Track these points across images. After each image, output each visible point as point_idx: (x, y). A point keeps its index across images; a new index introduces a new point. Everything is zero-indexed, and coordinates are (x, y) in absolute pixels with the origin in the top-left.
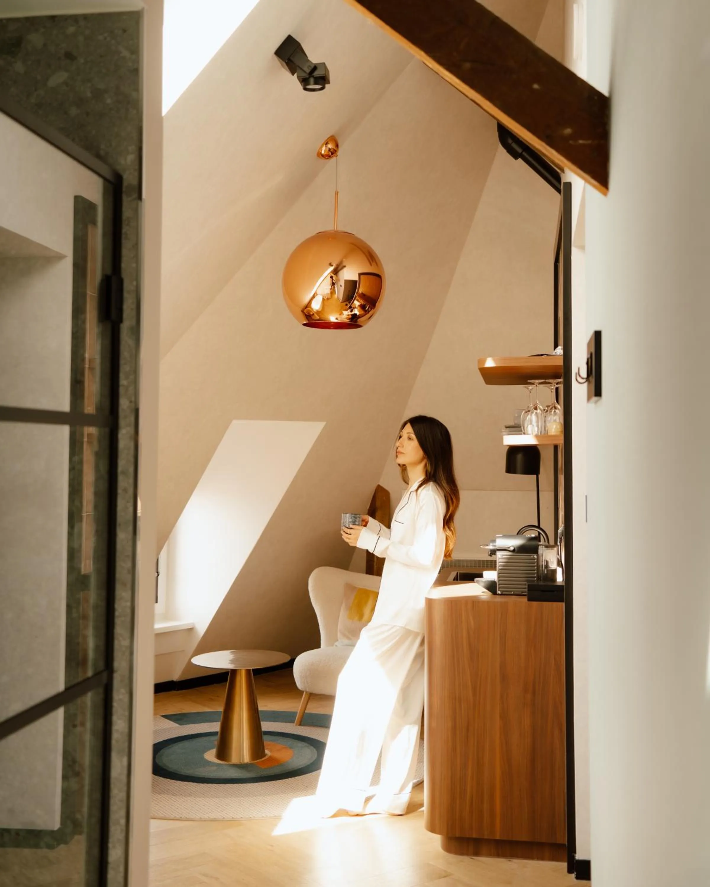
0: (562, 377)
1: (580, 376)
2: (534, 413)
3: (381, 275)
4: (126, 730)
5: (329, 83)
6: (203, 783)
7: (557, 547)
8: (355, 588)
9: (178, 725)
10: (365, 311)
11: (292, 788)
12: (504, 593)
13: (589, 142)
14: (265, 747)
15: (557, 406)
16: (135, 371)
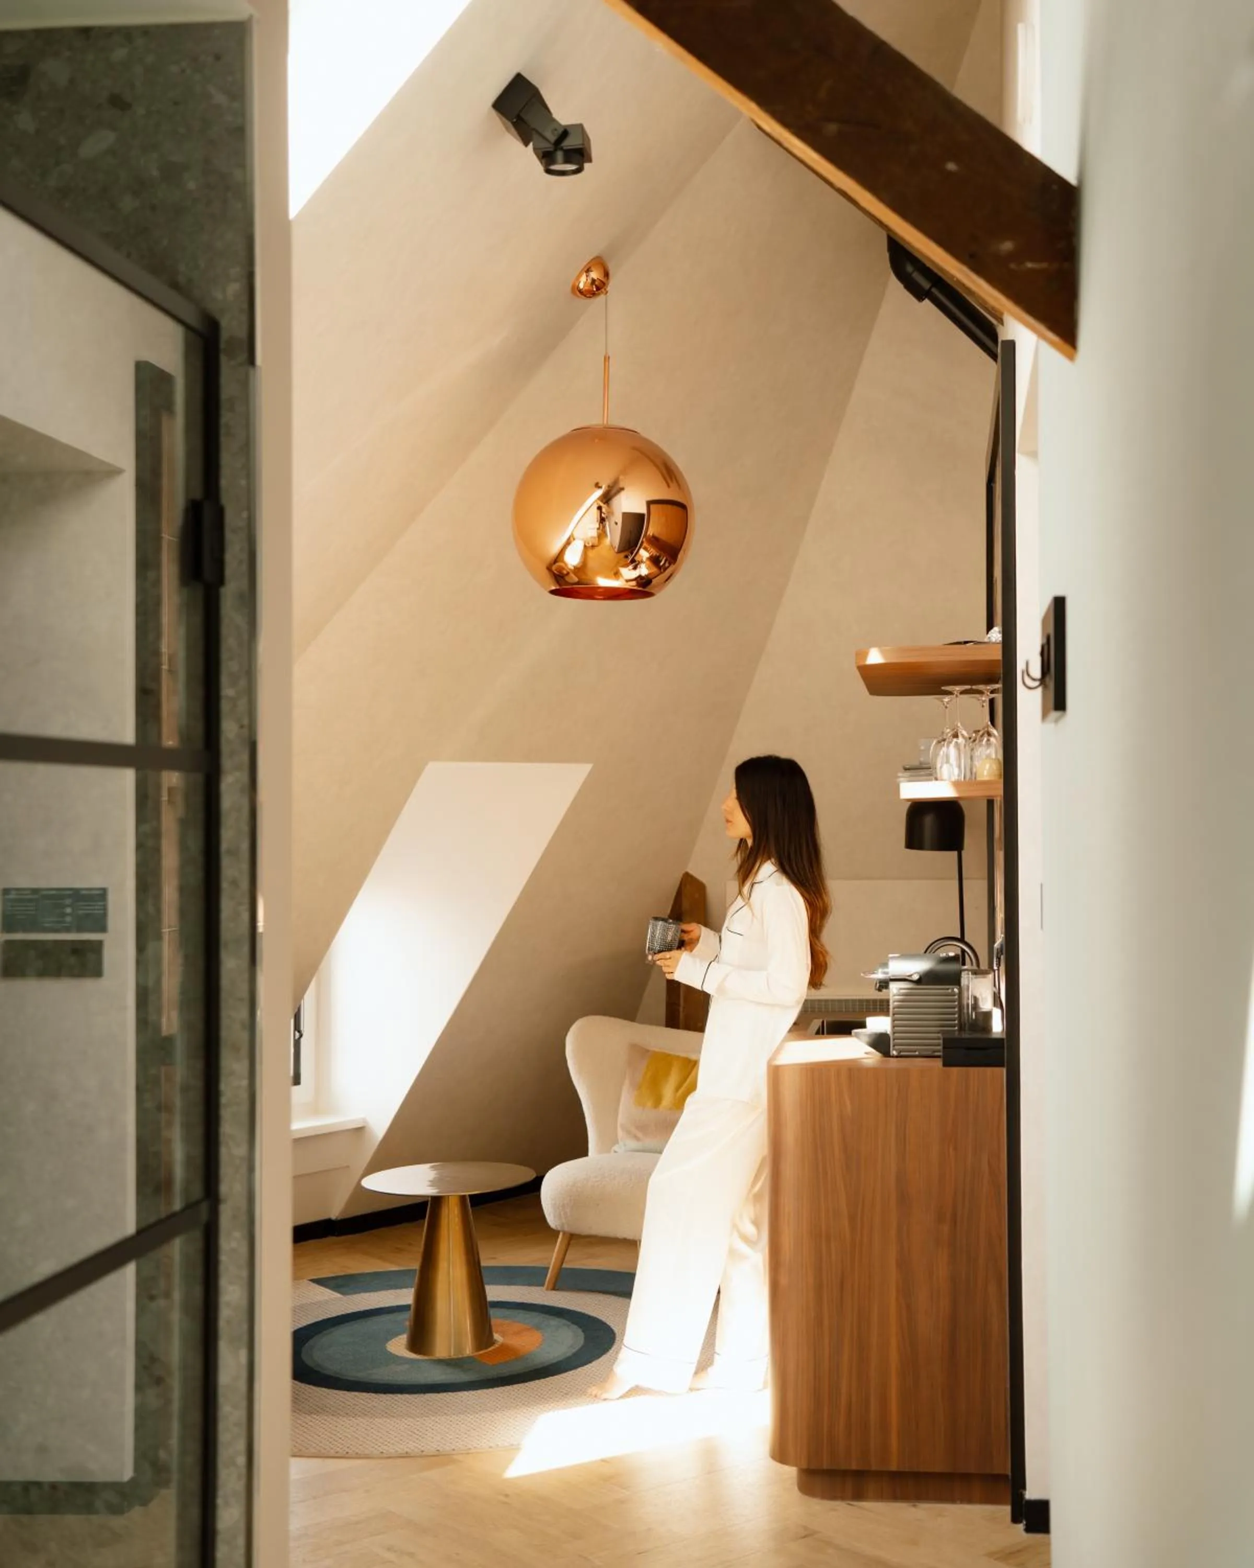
0: (1001, 682)
1: (1028, 675)
2: (953, 743)
3: (687, 505)
4: (244, 1303)
5: (590, 160)
6: (385, 1393)
7: (993, 974)
8: (648, 1051)
9: (339, 1295)
10: (660, 568)
11: (542, 1396)
12: (902, 1053)
13: (1044, 265)
14: (494, 1328)
15: (991, 730)
16: (250, 673)
